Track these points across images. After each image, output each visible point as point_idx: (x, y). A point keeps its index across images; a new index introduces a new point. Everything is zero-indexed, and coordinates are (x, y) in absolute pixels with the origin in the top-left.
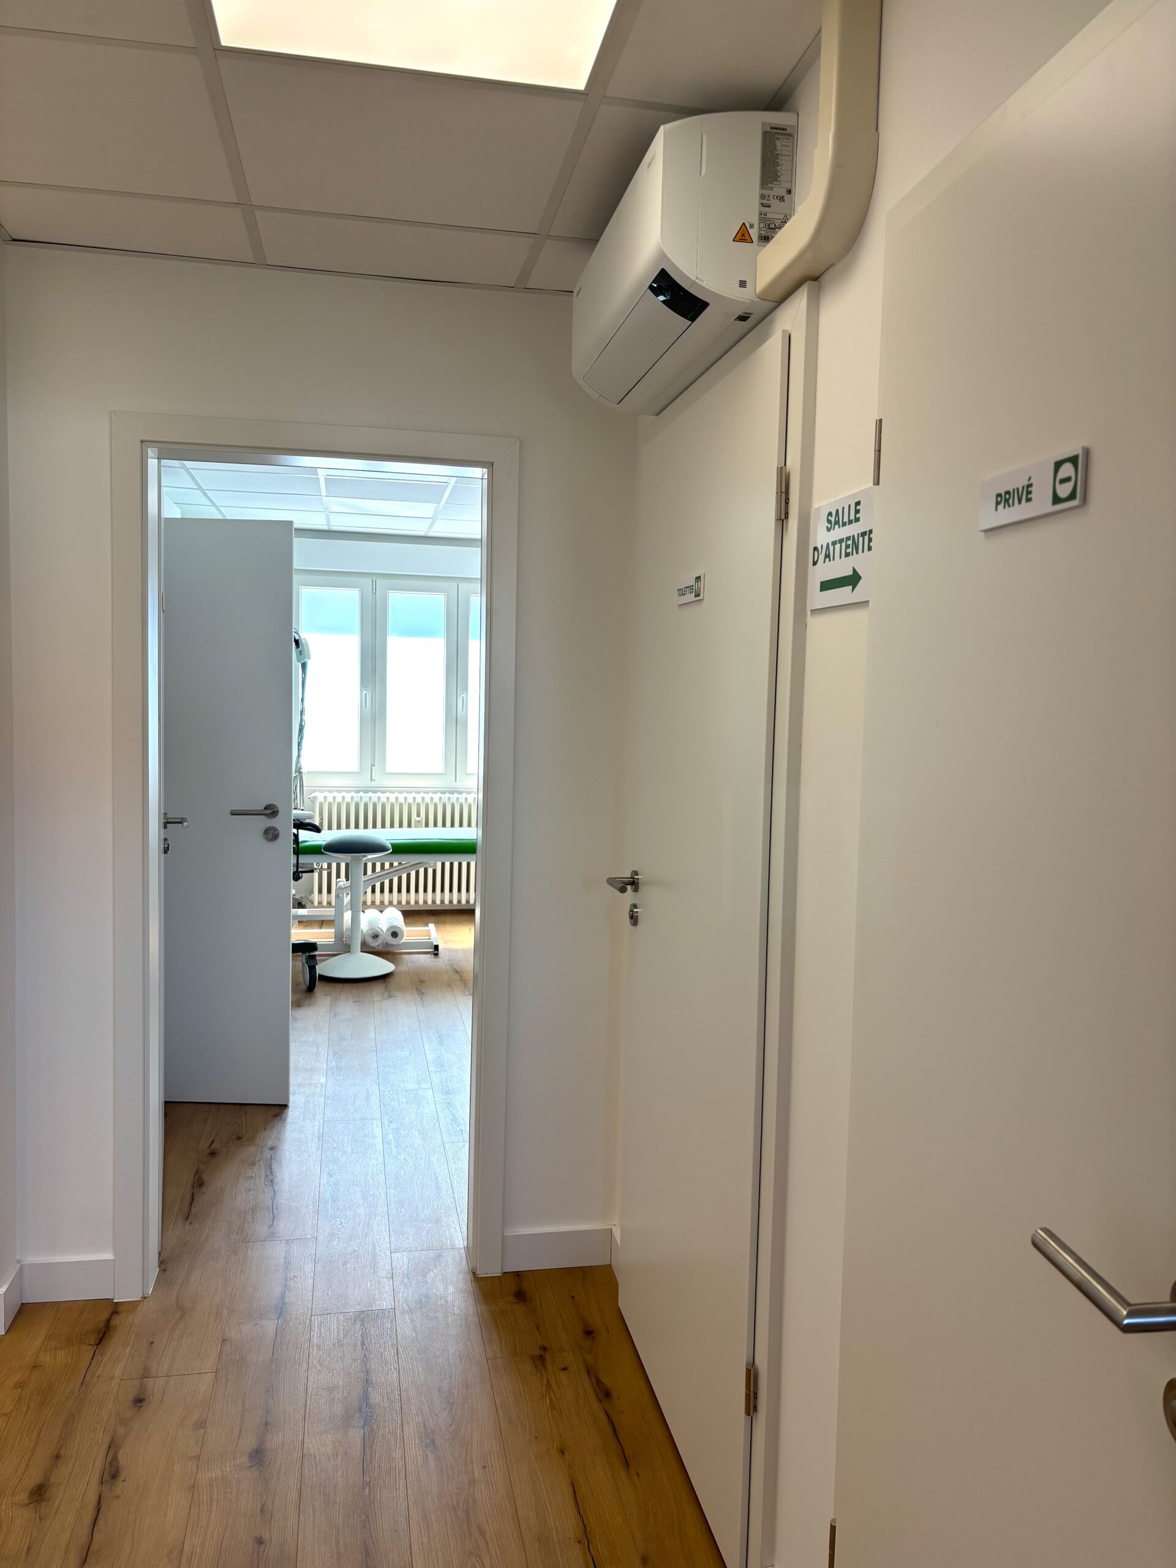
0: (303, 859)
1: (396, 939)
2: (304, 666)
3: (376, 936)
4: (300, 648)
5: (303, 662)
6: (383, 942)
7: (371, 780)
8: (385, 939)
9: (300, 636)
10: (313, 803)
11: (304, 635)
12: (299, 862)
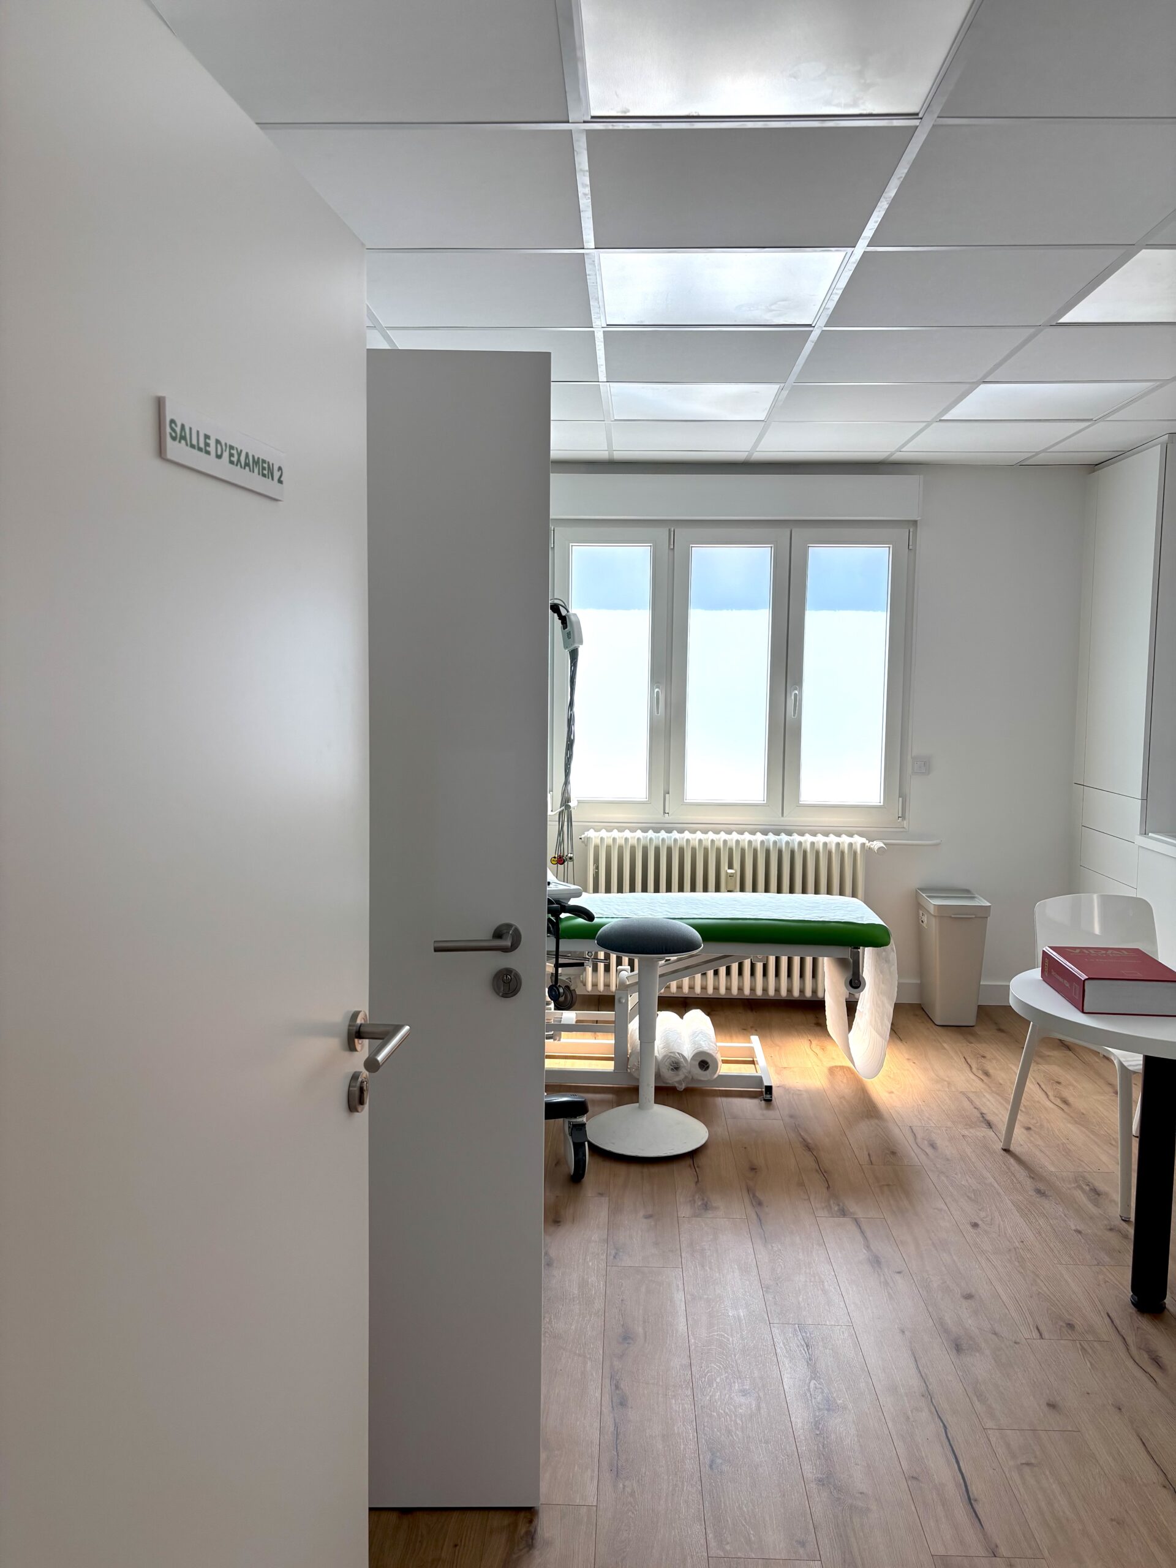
0: (566, 946)
1: (705, 1072)
2: (574, 655)
3: (676, 1066)
4: (568, 628)
5: (572, 648)
6: (686, 1077)
7: (665, 813)
8: (690, 1072)
9: (568, 611)
10: (586, 845)
11: (575, 609)
12: (560, 950)
